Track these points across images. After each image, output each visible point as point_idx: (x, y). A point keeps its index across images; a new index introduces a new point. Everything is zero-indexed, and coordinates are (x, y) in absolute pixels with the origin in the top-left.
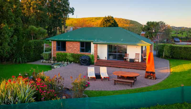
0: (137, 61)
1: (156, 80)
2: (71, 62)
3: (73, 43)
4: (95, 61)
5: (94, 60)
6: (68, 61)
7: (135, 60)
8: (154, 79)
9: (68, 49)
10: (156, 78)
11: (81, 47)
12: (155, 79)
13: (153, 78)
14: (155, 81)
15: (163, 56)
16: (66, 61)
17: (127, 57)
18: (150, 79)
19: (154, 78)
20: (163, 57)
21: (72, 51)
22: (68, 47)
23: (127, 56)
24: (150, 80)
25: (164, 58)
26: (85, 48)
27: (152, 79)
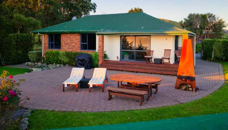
0: (166, 61)
1: (198, 92)
2: (65, 64)
3: (71, 36)
4: (100, 62)
5: (98, 61)
6: (60, 63)
7: (163, 61)
8: (192, 91)
9: (64, 45)
10: (197, 89)
11: (82, 42)
12: (196, 91)
13: (191, 89)
14: (194, 93)
15: (211, 57)
16: (58, 64)
17: (150, 56)
18: (185, 90)
19: (193, 89)
20: (212, 59)
21: (69, 48)
22: (64, 43)
23: (151, 54)
24: (185, 92)
25: (213, 61)
26: (87, 43)
27: (189, 90)
